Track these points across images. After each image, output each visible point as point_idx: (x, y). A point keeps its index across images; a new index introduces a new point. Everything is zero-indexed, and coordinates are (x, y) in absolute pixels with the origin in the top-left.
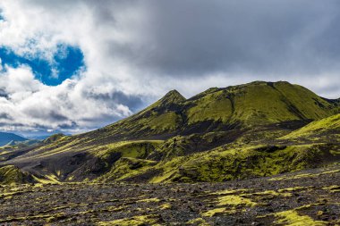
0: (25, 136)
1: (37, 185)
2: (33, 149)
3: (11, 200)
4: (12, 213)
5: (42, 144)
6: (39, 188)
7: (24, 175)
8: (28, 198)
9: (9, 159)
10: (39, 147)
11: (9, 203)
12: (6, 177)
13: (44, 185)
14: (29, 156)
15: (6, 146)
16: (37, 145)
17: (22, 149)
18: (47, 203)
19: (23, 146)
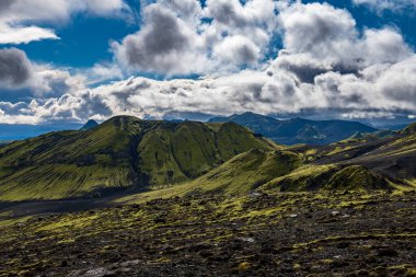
0: (374, 125)
1: (395, 193)
2: (385, 143)
3: (362, 211)
4: (365, 227)
5: (398, 135)
6: (398, 196)
7: (374, 179)
8: (386, 210)
9: (355, 156)
10: (394, 140)
11: (360, 215)
12: (351, 180)
13: (405, 193)
14: (381, 152)
15: (350, 139)
16: (391, 137)
17: (370, 143)
18: (412, 217)
19: (373, 139)
